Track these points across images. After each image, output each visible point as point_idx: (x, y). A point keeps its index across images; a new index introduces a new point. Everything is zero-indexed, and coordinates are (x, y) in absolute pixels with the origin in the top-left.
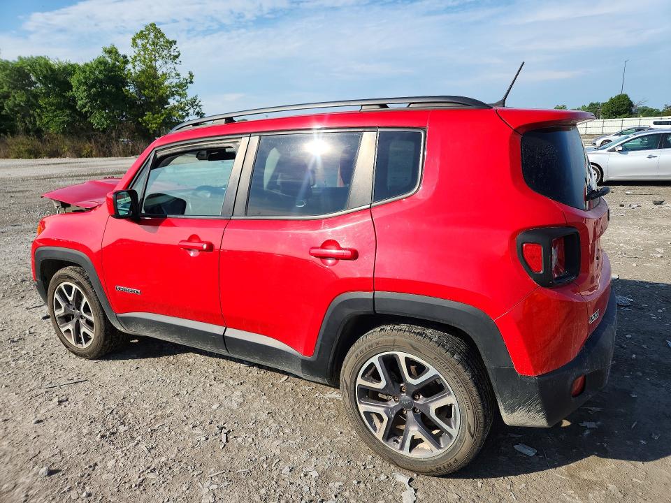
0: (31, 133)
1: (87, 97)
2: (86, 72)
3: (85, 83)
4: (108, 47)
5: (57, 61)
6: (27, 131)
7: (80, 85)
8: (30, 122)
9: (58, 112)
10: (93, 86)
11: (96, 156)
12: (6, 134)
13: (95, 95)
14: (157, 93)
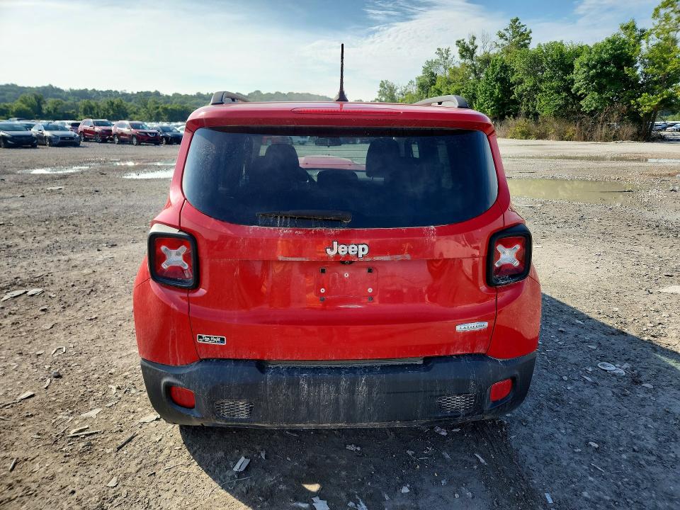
0: (530, 117)
1: (585, 79)
2: (591, 53)
3: (587, 65)
4: (627, 22)
5: (570, 44)
6: (527, 114)
7: (582, 66)
8: (532, 106)
9: (555, 95)
10: (594, 67)
11: (576, 140)
12: (509, 116)
13: (593, 76)
14: (664, 69)
